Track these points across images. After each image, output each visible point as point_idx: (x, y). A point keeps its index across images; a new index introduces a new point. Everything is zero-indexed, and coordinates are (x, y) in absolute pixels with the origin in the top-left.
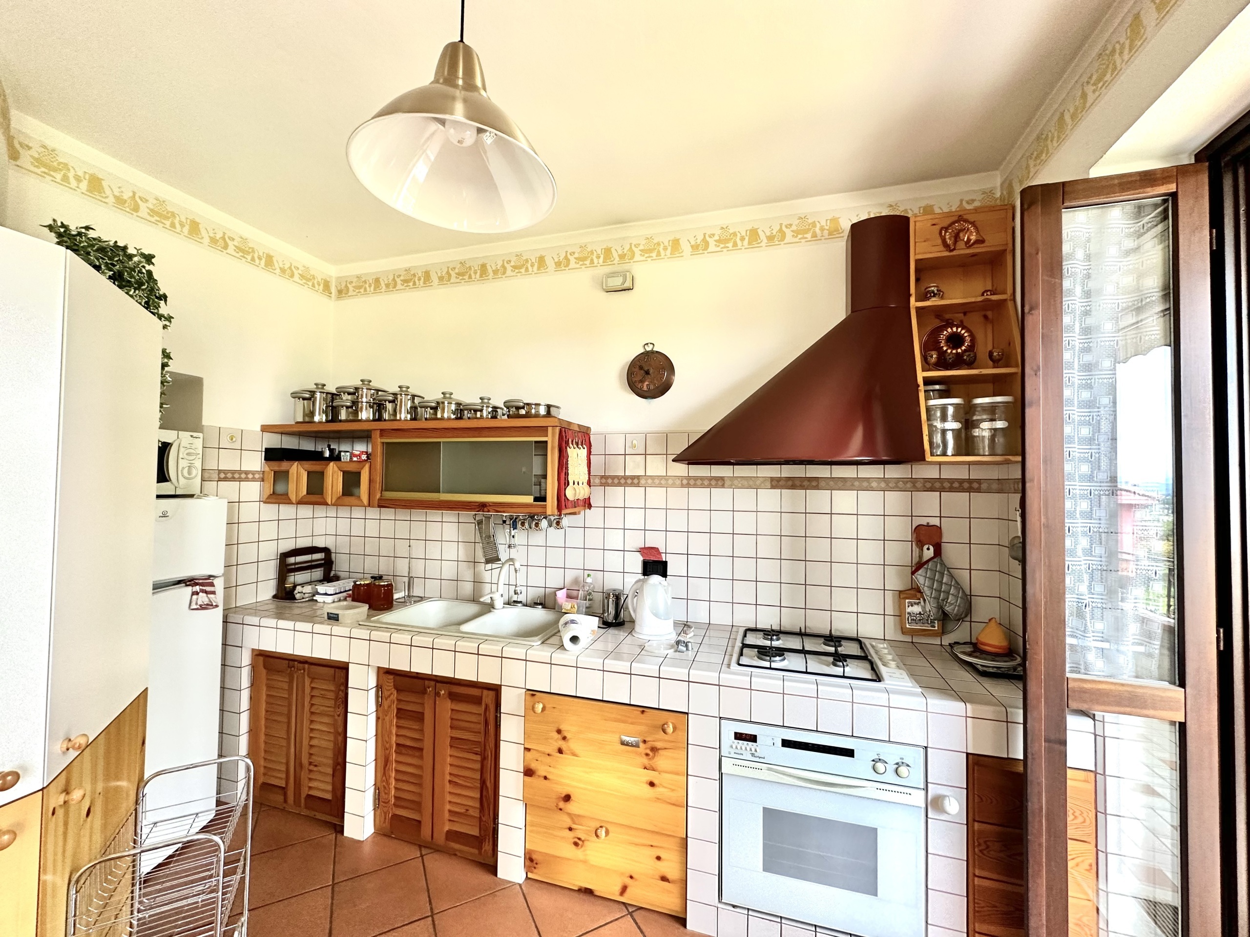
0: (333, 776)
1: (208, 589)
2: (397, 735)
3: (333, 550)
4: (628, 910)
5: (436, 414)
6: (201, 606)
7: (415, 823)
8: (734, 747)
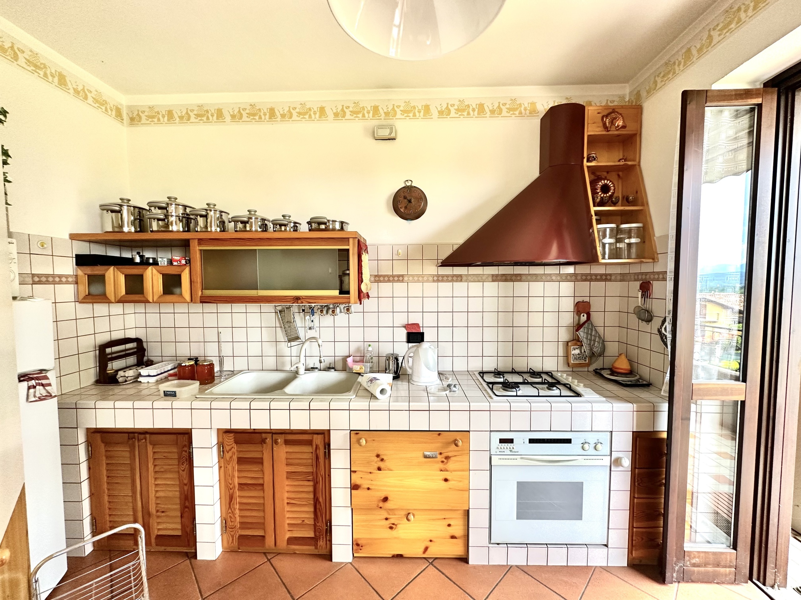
0: (182, 517)
1: (44, 382)
2: (238, 477)
3: (144, 340)
4: (429, 562)
5: (245, 227)
6: (39, 398)
7: (260, 538)
8: (499, 448)
